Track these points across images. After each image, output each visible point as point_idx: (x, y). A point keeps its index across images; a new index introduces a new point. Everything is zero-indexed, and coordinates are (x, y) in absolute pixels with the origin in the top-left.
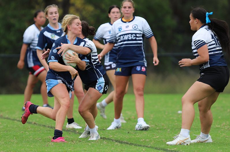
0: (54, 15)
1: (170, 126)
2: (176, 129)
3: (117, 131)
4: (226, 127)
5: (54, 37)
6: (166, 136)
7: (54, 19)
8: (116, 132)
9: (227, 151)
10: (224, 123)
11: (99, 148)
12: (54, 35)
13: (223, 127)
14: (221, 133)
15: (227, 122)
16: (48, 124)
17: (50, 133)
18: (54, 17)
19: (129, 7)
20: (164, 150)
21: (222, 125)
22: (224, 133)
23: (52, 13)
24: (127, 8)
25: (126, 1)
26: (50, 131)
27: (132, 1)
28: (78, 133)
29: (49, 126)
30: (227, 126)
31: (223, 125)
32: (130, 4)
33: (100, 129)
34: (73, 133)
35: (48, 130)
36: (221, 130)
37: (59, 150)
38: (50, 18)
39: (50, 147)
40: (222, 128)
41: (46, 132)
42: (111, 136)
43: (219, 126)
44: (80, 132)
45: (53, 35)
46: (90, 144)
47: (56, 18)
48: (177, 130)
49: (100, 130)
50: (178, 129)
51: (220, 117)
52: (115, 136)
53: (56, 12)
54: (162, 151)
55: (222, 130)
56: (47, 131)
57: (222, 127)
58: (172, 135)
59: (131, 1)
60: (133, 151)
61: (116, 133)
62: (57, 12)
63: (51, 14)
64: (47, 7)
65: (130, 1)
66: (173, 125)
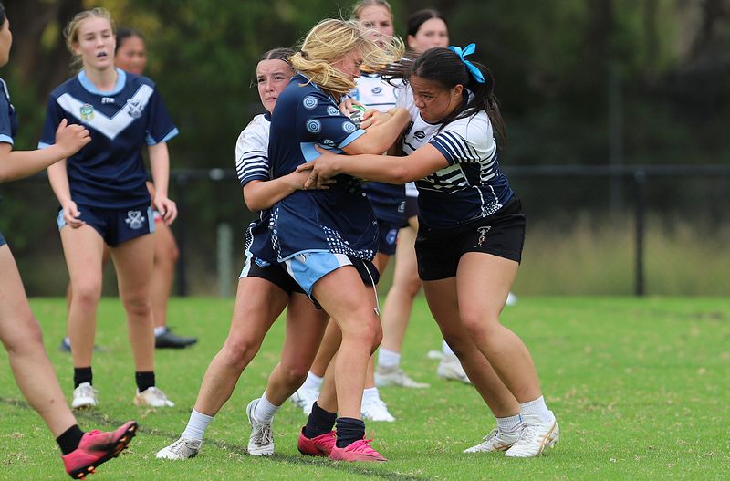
0: (100, 41)
1: (402, 399)
2: (421, 408)
3: (233, 417)
4: (579, 401)
5: (89, 117)
6: (389, 430)
7: (99, 56)
8: (231, 418)
9: (582, 478)
10: (574, 391)
11: (174, 471)
12: (90, 111)
13: (571, 403)
14: (566, 420)
15: (584, 386)
16: (11, 392)
17: (16, 423)
18: (99, 47)
19: (384, 24)
20: (383, 475)
21: (567, 396)
22: (573, 422)
23: (92, 37)
24: (378, 25)
25: (370, 4)
26: (17, 415)
27: (386, 3)
28: (108, 422)
29: (16, 400)
30: (582, 399)
31: (571, 396)
32: (385, 14)
33: (179, 408)
34: (91, 423)
35: (13, 414)
36: (565, 413)
37: (47, 476)
38: (87, 51)
39: (19, 469)
40: (567, 406)
41: (6, 419)
42: (215, 433)
43: (558, 399)
44: (115, 420)
45: (89, 109)
46: (146, 457)
47: (105, 50)
48: (424, 411)
49: (180, 412)
50: (429, 408)
51: (559, 372)
52: (227, 433)
53: (105, 31)
54: (378, 478)
55: (568, 411)
56: (7, 415)
57: (565, 402)
58: (409, 429)
59: (383, 3)
60: (283, 478)
61: (231, 422)
62: (110, 33)
63: (90, 39)
64: (77, 17)
65: (381, 3)
66: (411, 397)
